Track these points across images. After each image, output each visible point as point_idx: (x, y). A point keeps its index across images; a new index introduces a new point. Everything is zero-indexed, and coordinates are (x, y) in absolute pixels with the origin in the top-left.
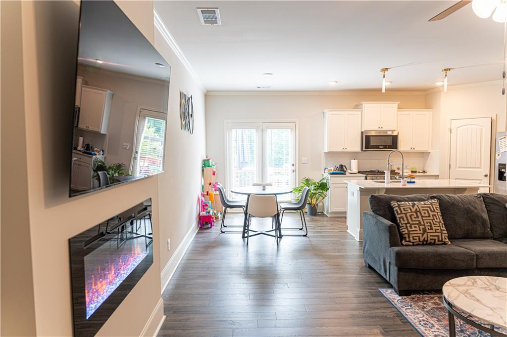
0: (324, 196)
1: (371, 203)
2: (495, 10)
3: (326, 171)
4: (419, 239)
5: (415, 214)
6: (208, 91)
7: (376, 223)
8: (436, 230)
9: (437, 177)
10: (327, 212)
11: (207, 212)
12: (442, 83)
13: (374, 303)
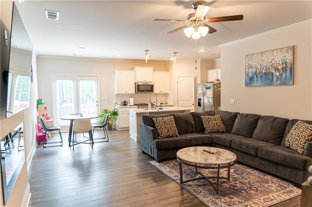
0: (116, 119)
1: (143, 120)
2: (192, 34)
3: (116, 105)
4: (166, 135)
5: (163, 123)
6: (39, 55)
7: (146, 129)
8: (173, 130)
9: (172, 106)
10: (118, 128)
11: (43, 133)
12: (173, 59)
13: (147, 168)
